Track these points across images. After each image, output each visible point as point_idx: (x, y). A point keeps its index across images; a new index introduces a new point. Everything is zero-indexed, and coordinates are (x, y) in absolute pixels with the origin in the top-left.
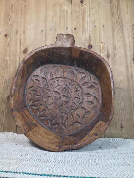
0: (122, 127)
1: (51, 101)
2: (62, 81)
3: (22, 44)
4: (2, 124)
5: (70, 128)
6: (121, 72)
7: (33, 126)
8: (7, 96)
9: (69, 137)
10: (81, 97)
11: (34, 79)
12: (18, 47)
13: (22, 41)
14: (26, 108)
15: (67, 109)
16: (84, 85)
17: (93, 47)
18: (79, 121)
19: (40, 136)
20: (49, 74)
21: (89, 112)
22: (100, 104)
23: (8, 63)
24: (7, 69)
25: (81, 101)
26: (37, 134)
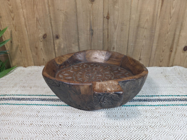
6: (148, 11)
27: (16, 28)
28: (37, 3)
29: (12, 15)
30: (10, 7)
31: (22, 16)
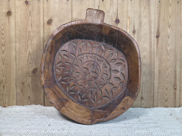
0: (142, 98)
1: (81, 77)
2: (90, 57)
3: (45, 14)
4: (29, 97)
5: (99, 102)
6: (145, 48)
7: (65, 102)
8: (32, 69)
9: (99, 111)
10: (109, 73)
11: (62, 54)
12: (42, 17)
13: (45, 10)
14: (55, 84)
15: (96, 85)
16: (112, 62)
17: (120, 22)
18: (107, 96)
19: (73, 111)
20: (77, 50)
21: (117, 87)
22: (126, 80)
23: (31, 34)
24: (30, 41)
25: (109, 77)
26: (70, 110)
27: (4, 61)
28: (32, 38)
29: (3, 48)
30: (3, 41)
31: (13, 50)
